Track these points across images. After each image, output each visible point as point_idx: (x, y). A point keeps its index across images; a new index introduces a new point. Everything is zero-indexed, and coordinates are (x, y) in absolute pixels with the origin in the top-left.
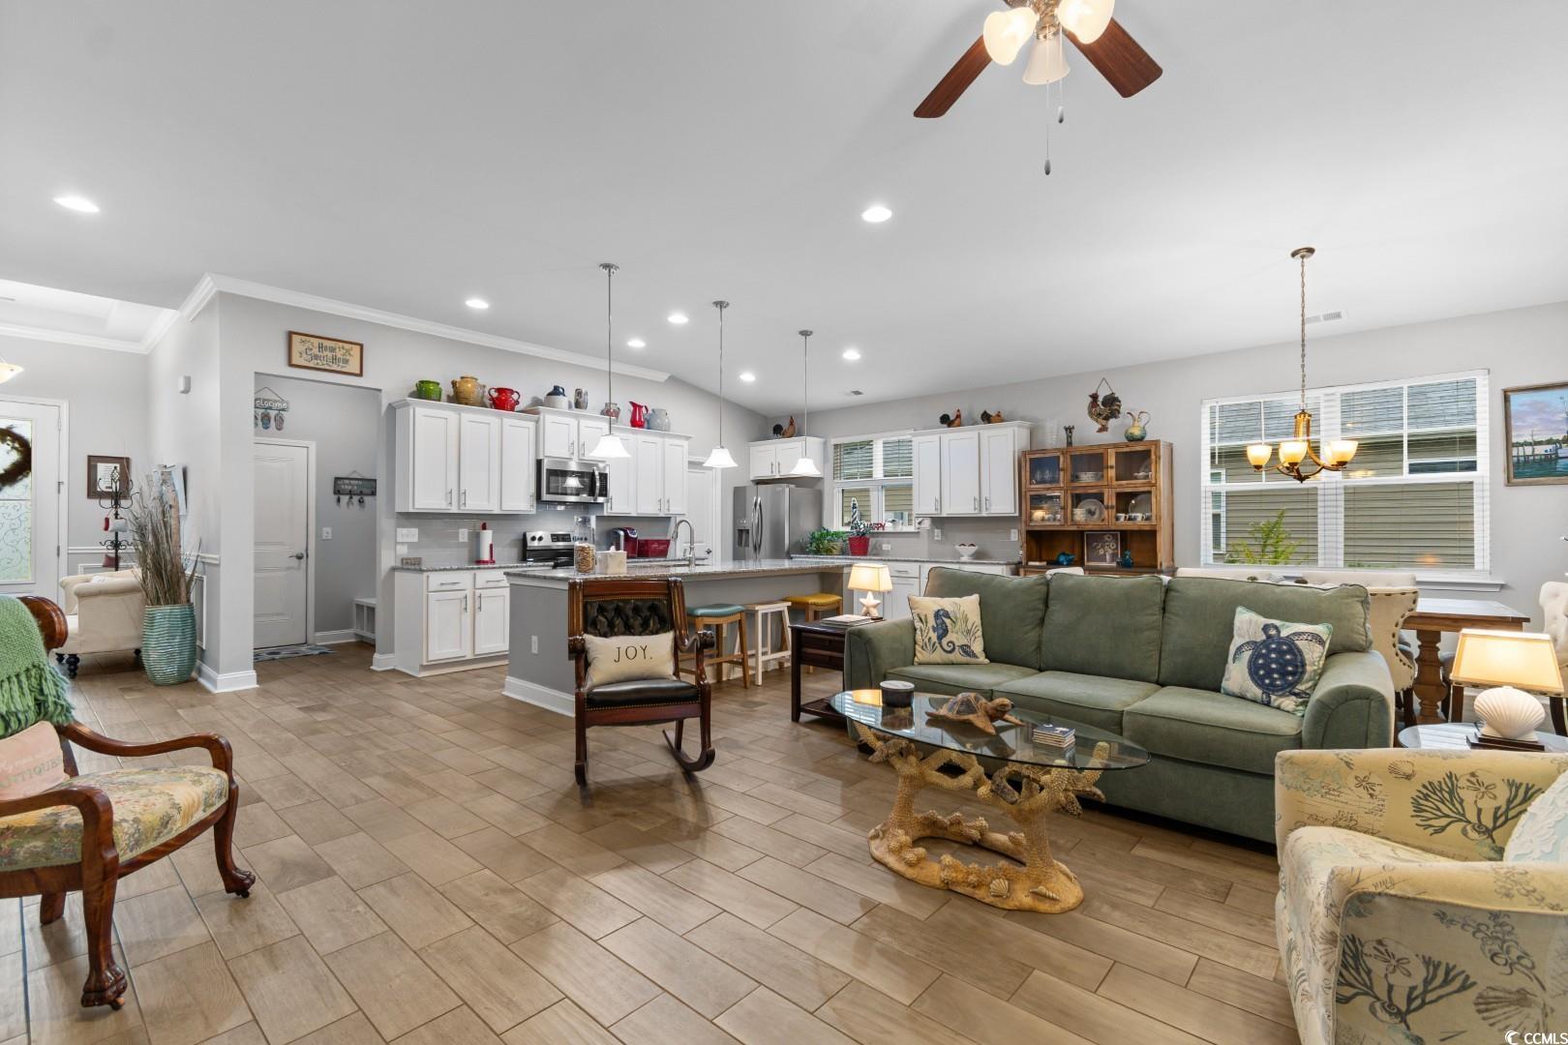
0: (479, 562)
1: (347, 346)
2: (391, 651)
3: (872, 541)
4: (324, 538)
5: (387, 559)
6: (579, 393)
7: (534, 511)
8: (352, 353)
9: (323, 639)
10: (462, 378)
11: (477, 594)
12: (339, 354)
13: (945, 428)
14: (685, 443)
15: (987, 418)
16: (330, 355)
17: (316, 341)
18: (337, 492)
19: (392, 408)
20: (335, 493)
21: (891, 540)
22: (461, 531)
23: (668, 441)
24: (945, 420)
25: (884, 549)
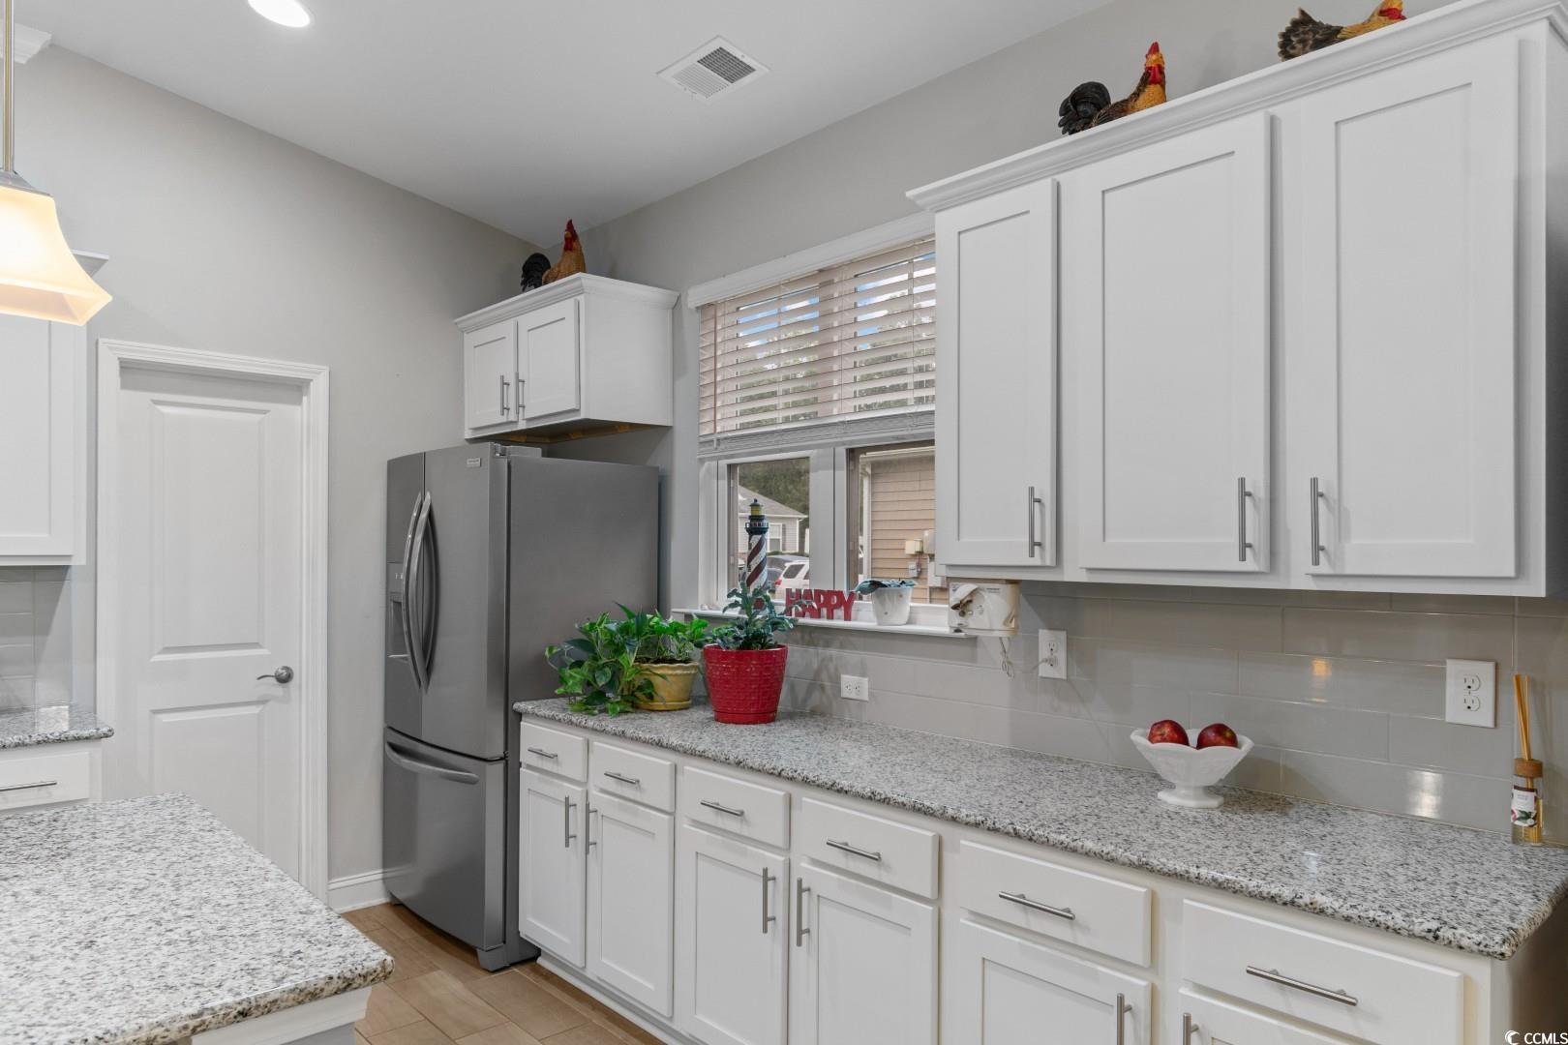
3: (798, 659)
24: (1087, 107)
25: (845, 693)
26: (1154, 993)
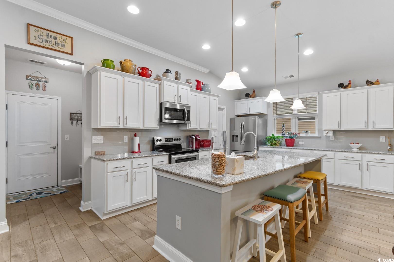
0: (133, 152)
1: (63, 37)
2: (90, 199)
3: (296, 140)
4: (66, 139)
5: (87, 152)
6: (177, 73)
7: (158, 127)
8: (66, 41)
9: (65, 183)
10: (125, 60)
11: (133, 172)
12: (59, 41)
13: (341, 89)
14: (217, 98)
15: (369, 83)
16: (54, 41)
17: (45, 32)
18: (71, 119)
19: (89, 74)
20: (70, 120)
21: (304, 140)
22: (125, 137)
23: (212, 97)
24: (341, 86)
25: (300, 144)
26: (362, 163)
